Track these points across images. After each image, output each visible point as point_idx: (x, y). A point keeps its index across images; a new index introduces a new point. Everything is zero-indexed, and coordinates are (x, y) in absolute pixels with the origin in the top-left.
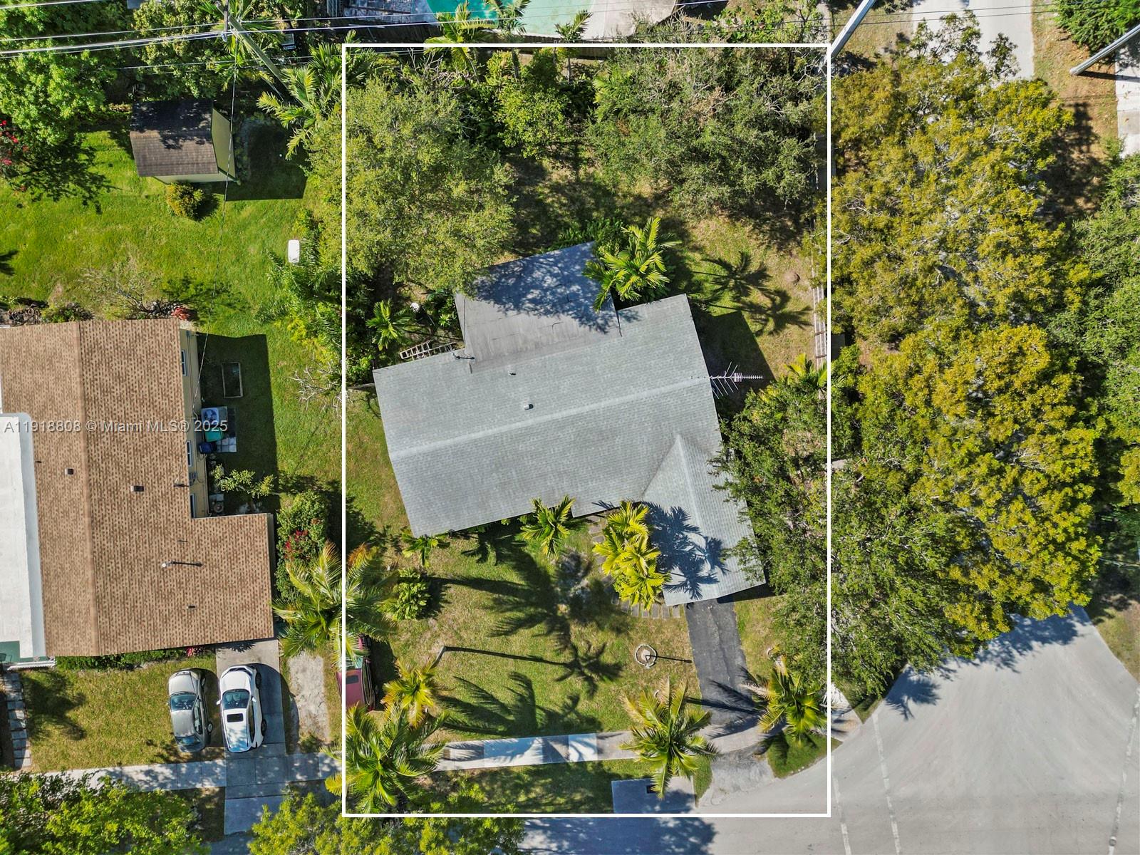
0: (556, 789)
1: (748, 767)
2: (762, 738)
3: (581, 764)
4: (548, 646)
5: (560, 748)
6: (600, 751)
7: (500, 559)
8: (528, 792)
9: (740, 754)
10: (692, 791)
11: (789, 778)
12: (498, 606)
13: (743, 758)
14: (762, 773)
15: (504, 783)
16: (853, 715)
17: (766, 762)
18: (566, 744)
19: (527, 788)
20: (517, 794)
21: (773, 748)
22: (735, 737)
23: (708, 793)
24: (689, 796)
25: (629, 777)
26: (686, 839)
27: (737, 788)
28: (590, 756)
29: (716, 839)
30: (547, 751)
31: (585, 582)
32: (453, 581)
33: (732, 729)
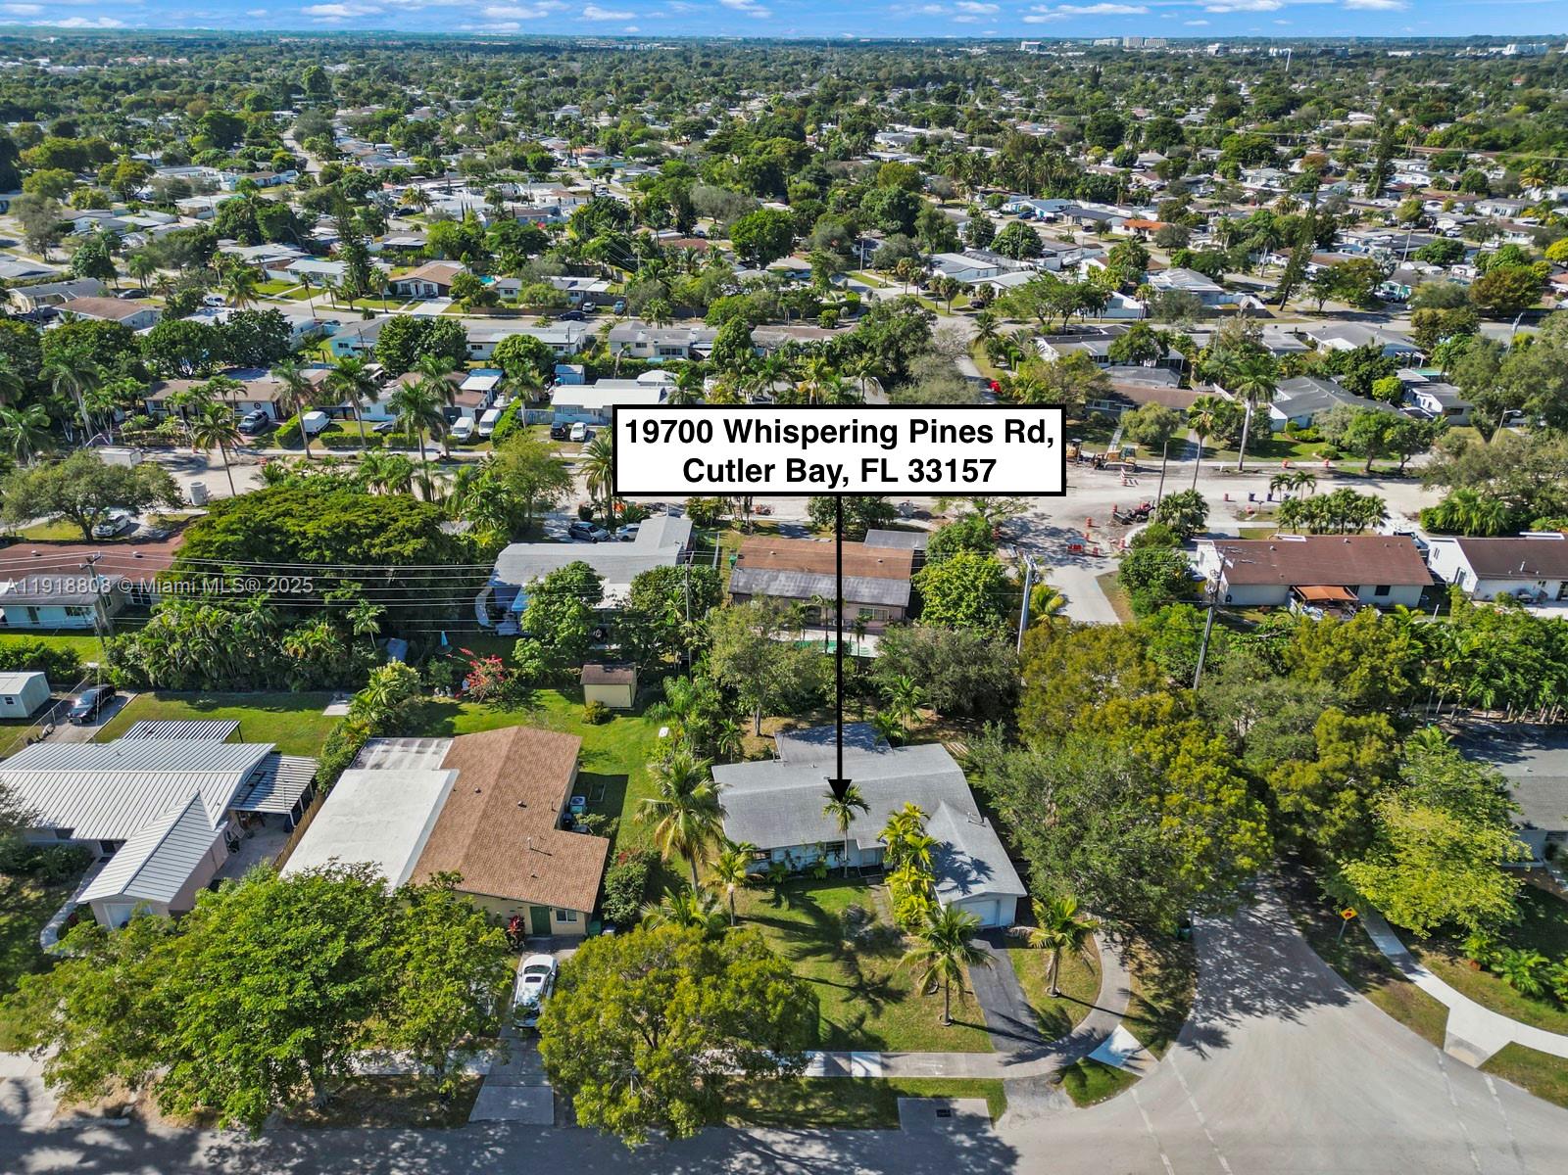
0: (838, 1102)
1: (1047, 1093)
2: (1056, 1067)
3: (867, 1079)
4: (833, 972)
5: (842, 1062)
6: (885, 1067)
7: (792, 906)
8: (806, 1102)
9: (1035, 1081)
10: (987, 1115)
11: (1092, 1108)
12: (788, 938)
13: (1036, 1085)
14: (1061, 1102)
15: (782, 1092)
16: (1146, 1054)
17: (1064, 1092)
18: (849, 1059)
19: (805, 1098)
20: (795, 1104)
21: (1068, 1077)
22: (1026, 1065)
23: (1005, 1118)
24: (983, 1119)
25: (918, 1095)
26: (986, 1159)
27: (1036, 1115)
28: (876, 1072)
29: (1020, 1161)
30: (829, 1064)
31: (869, 928)
32: (749, 919)
33: (1022, 1058)
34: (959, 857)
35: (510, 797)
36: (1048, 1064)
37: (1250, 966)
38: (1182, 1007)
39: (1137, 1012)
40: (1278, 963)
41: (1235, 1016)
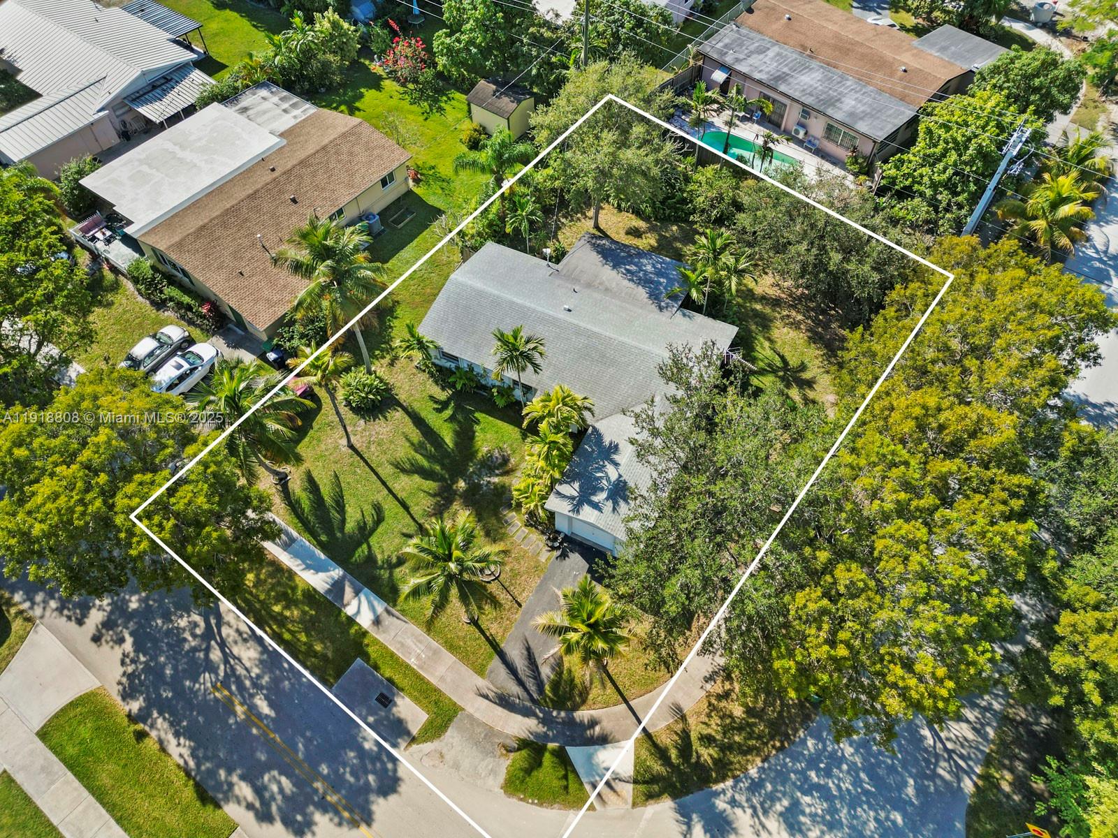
0: (309, 625)
1: (487, 753)
2: (524, 735)
3: (351, 621)
4: (422, 505)
5: (348, 591)
6: (377, 622)
7: (452, 419)
8: (287, 607)
9: (490, 732)
10: (415, 731)
11: (514, 801)
12: (418, 448)
13: (486, 738)
14: (493, 772)
15: (279, 583)
16: (627, 790)
17: (504, 765)
18: (357, 593)
19: (290, 602)
20: (277, 601)
21: (524, 753)
22: (500, 711)
23: (427, 747)
24: (408, 733)
25: (376, 668)
26: (366, 772)
27: (456, 766)
28: (365, 620)
29: (393, 798)
30: (337, 587)
31: (496, 480)
32: (405, 409)
33: (504, 701)
34: (610, 469)
35: (291, 188)
36: (520, 726)
37: (857, 782)
38: (723, 768)
39: (666, 740)
40: (899, 804)
41: (772, 823)
